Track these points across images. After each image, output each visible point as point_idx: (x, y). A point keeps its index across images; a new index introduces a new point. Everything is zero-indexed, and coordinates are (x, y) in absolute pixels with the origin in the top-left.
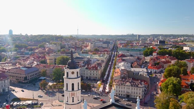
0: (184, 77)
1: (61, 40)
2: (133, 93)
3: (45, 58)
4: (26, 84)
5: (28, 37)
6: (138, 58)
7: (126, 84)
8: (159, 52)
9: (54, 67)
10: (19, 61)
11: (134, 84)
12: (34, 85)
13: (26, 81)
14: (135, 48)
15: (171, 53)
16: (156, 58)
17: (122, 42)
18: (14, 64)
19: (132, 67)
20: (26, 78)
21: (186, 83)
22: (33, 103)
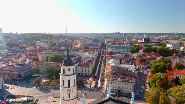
0: (169, 73)
1: (51, 38)
2: (124, 88)
3: (37, 56)
4: (19, 81)
5: (18, 35)
6: (126, 55)
7: (117, 80)
8: (145, 49)
9: (46, 64)
10: (11, 59)
11: (125, 79)
12: (28, 82)
13: (20, 78)
14: (123, 46)
15: (156, 50)
16: (143, 55)
17: (110, 40)
18: (7, 62)
19: (121, 63)
20: (19, 76)
21: (172, 78)
22: (29, 99)
